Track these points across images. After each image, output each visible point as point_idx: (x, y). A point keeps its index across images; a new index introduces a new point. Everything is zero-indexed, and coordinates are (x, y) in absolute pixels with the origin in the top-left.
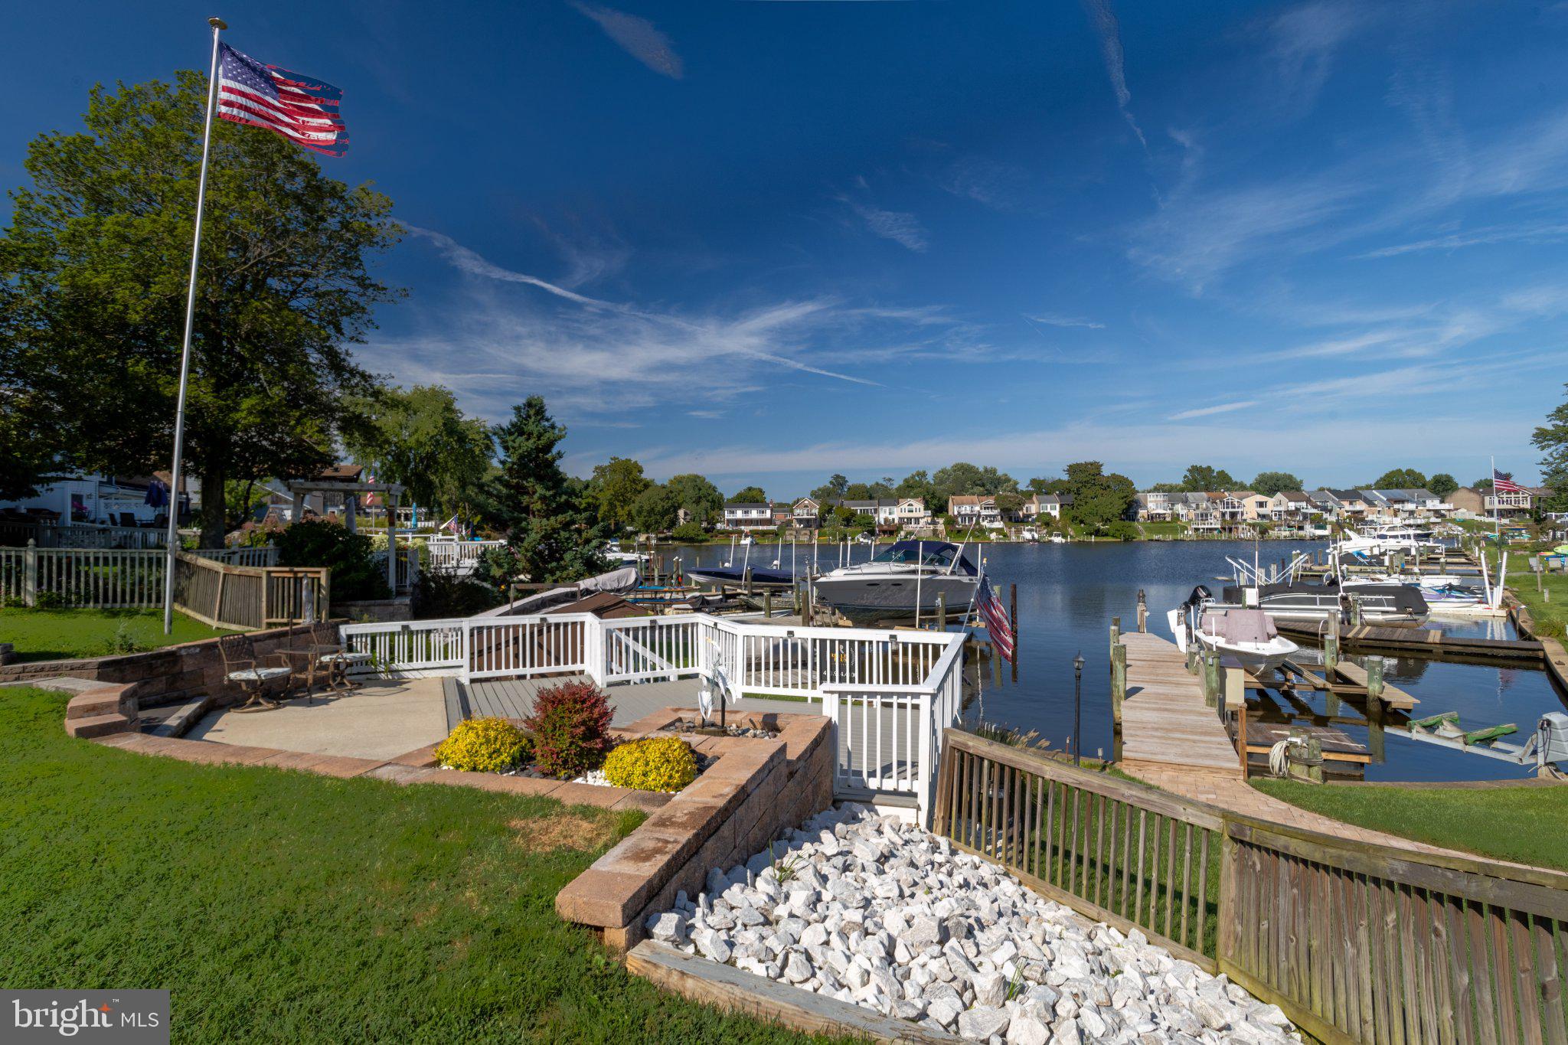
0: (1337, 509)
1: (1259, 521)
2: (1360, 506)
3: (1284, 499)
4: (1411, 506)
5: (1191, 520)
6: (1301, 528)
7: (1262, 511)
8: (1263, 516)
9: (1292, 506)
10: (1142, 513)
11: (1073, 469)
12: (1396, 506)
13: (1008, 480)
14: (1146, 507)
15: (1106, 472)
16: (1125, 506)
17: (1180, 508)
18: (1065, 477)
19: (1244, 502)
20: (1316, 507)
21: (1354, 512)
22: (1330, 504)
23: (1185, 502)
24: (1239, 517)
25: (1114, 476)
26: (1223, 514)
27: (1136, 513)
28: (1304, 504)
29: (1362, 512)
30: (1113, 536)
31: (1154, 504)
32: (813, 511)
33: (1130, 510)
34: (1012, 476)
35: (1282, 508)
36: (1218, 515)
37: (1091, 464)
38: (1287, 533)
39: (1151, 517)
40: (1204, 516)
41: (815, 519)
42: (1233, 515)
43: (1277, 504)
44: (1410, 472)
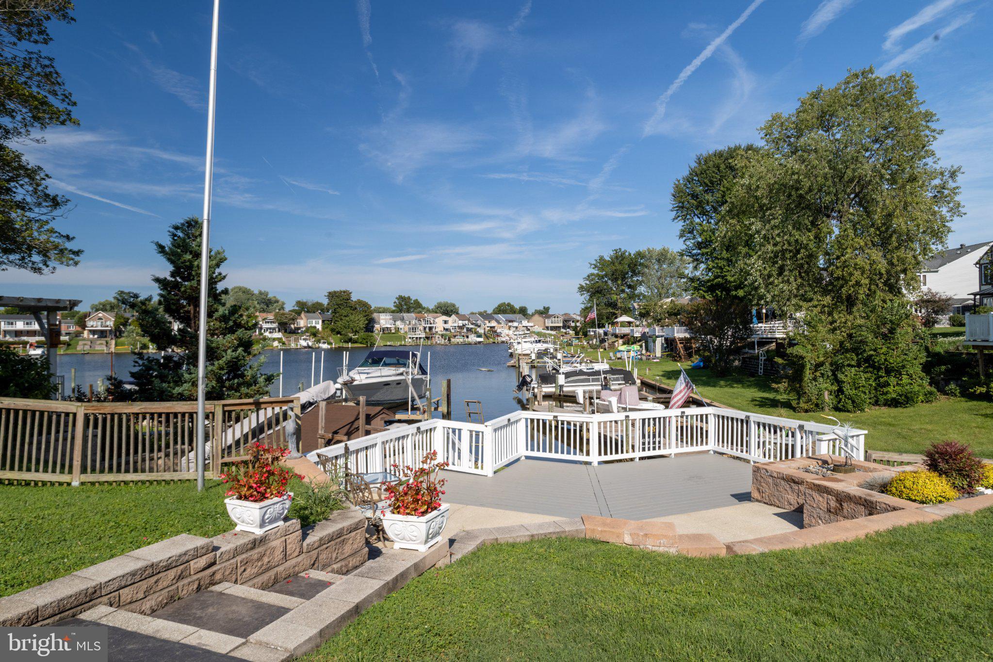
0: (483, 325)
1: (444, 332)
2: (493, 324)
3: (457, 319)
4: (515, 324)
5: (406, 332)
6: (467, 337)
7: (447, 326)
8: (446, 330)
9: (461, 323)
10: (377, 326)
11: (332, 295)
12: (510, 324)
13: (277, 301)
14: (379, 323)
15: (354, 298)
16: (366, 322)
17: (399, 324)
18: (325, 302)
19: (436, 320)
20: (472, 324)
21: (491, 327)
22: (479, 322)
23: (402, 319)
24: (434, 330)
25: (360, 302)
26: (425, 328)
27: (373, 327)
28: (467, 322)
29: (494, 327)
30: (361, 343)
31: (384, 321)
32: (108, 323)
33: (369, 326)
34: (281, 298)
35: (456, 325)
36: (422, 329)
37: (344, 292)
38: (461, 340)
39: (383, 330)
40: (414, 329)
41: (110, 331)
42: (431, 328)
43: (453, 322)
44: (509, 305)
